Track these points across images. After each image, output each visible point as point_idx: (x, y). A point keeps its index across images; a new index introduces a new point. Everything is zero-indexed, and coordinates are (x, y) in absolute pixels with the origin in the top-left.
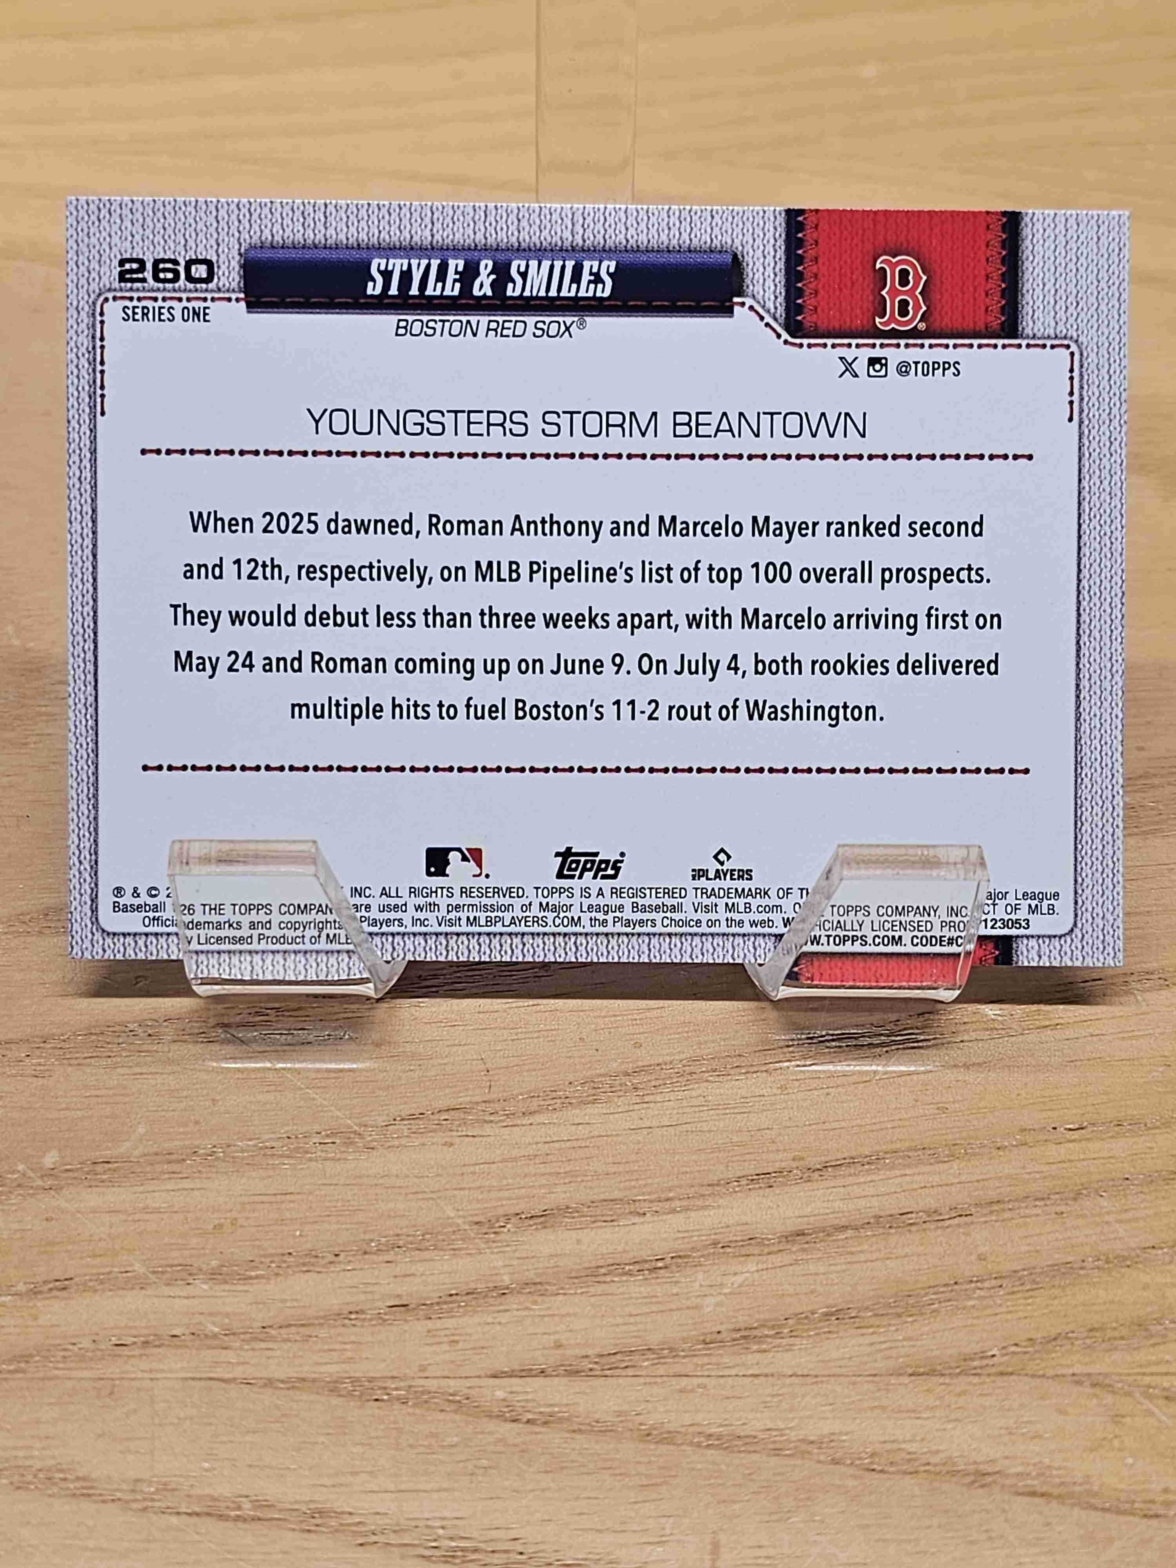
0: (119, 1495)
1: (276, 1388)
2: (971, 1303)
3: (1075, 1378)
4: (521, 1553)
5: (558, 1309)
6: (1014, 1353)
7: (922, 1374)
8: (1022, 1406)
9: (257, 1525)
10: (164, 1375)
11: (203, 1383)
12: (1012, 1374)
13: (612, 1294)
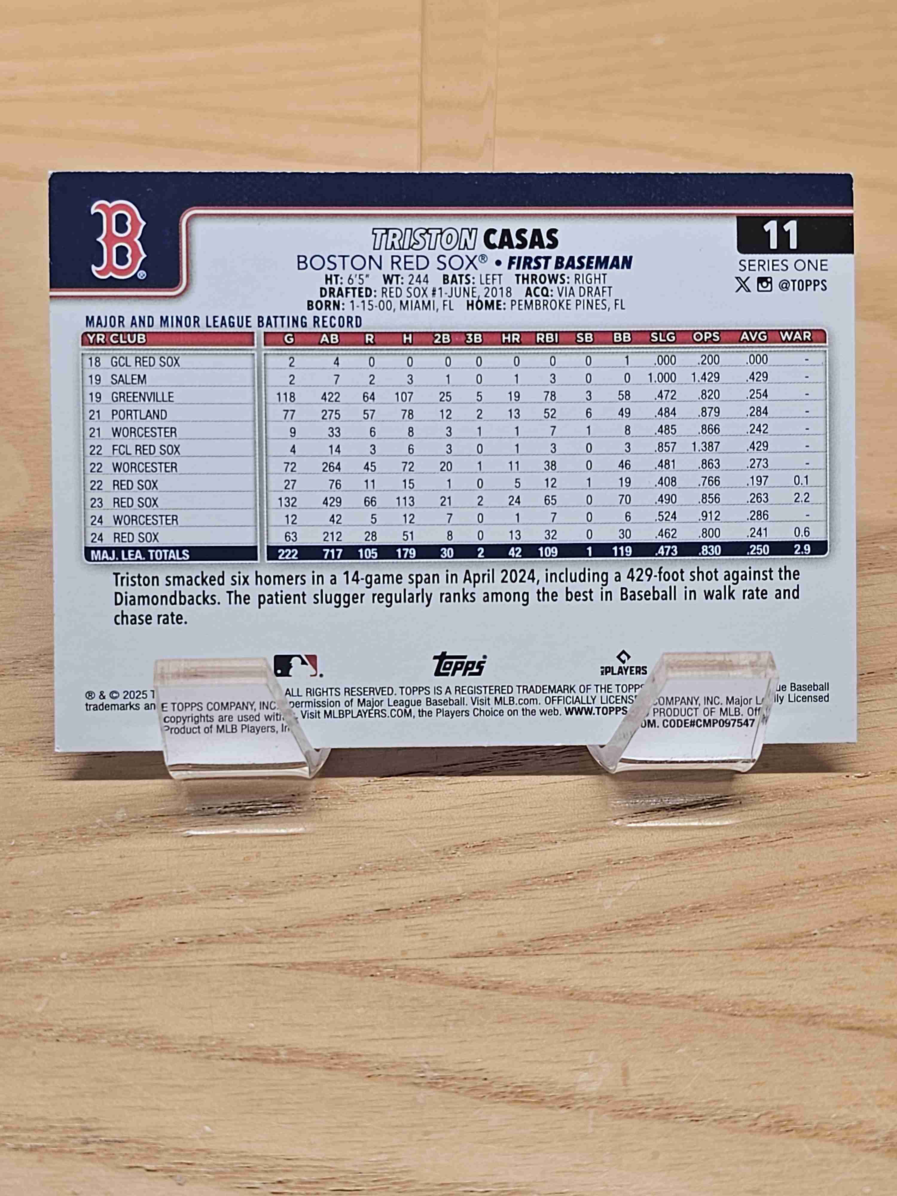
0: (189, 1048)
1: (298, 969)
2: (797, 898)
3: (875, 948)
4: (486, 1079)
5: (499, 909)
6: (829, 932)
7: (765, 948)
8: (839, 968)
9: (292, 1066)
10: (217, 963)
11: (244, 968)
12: (829, 946)
13: (537, 898)
